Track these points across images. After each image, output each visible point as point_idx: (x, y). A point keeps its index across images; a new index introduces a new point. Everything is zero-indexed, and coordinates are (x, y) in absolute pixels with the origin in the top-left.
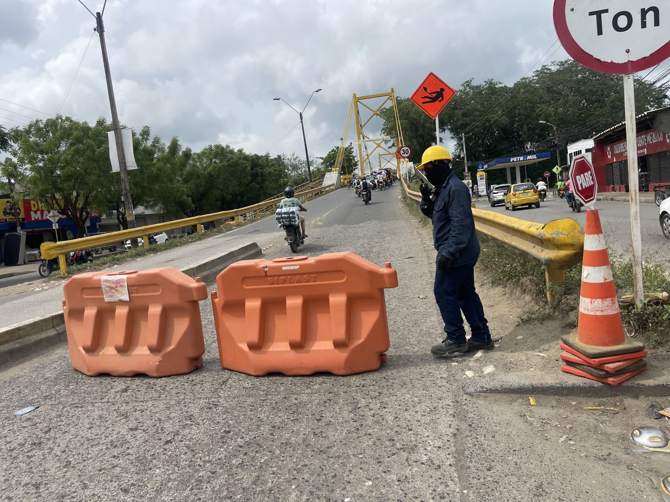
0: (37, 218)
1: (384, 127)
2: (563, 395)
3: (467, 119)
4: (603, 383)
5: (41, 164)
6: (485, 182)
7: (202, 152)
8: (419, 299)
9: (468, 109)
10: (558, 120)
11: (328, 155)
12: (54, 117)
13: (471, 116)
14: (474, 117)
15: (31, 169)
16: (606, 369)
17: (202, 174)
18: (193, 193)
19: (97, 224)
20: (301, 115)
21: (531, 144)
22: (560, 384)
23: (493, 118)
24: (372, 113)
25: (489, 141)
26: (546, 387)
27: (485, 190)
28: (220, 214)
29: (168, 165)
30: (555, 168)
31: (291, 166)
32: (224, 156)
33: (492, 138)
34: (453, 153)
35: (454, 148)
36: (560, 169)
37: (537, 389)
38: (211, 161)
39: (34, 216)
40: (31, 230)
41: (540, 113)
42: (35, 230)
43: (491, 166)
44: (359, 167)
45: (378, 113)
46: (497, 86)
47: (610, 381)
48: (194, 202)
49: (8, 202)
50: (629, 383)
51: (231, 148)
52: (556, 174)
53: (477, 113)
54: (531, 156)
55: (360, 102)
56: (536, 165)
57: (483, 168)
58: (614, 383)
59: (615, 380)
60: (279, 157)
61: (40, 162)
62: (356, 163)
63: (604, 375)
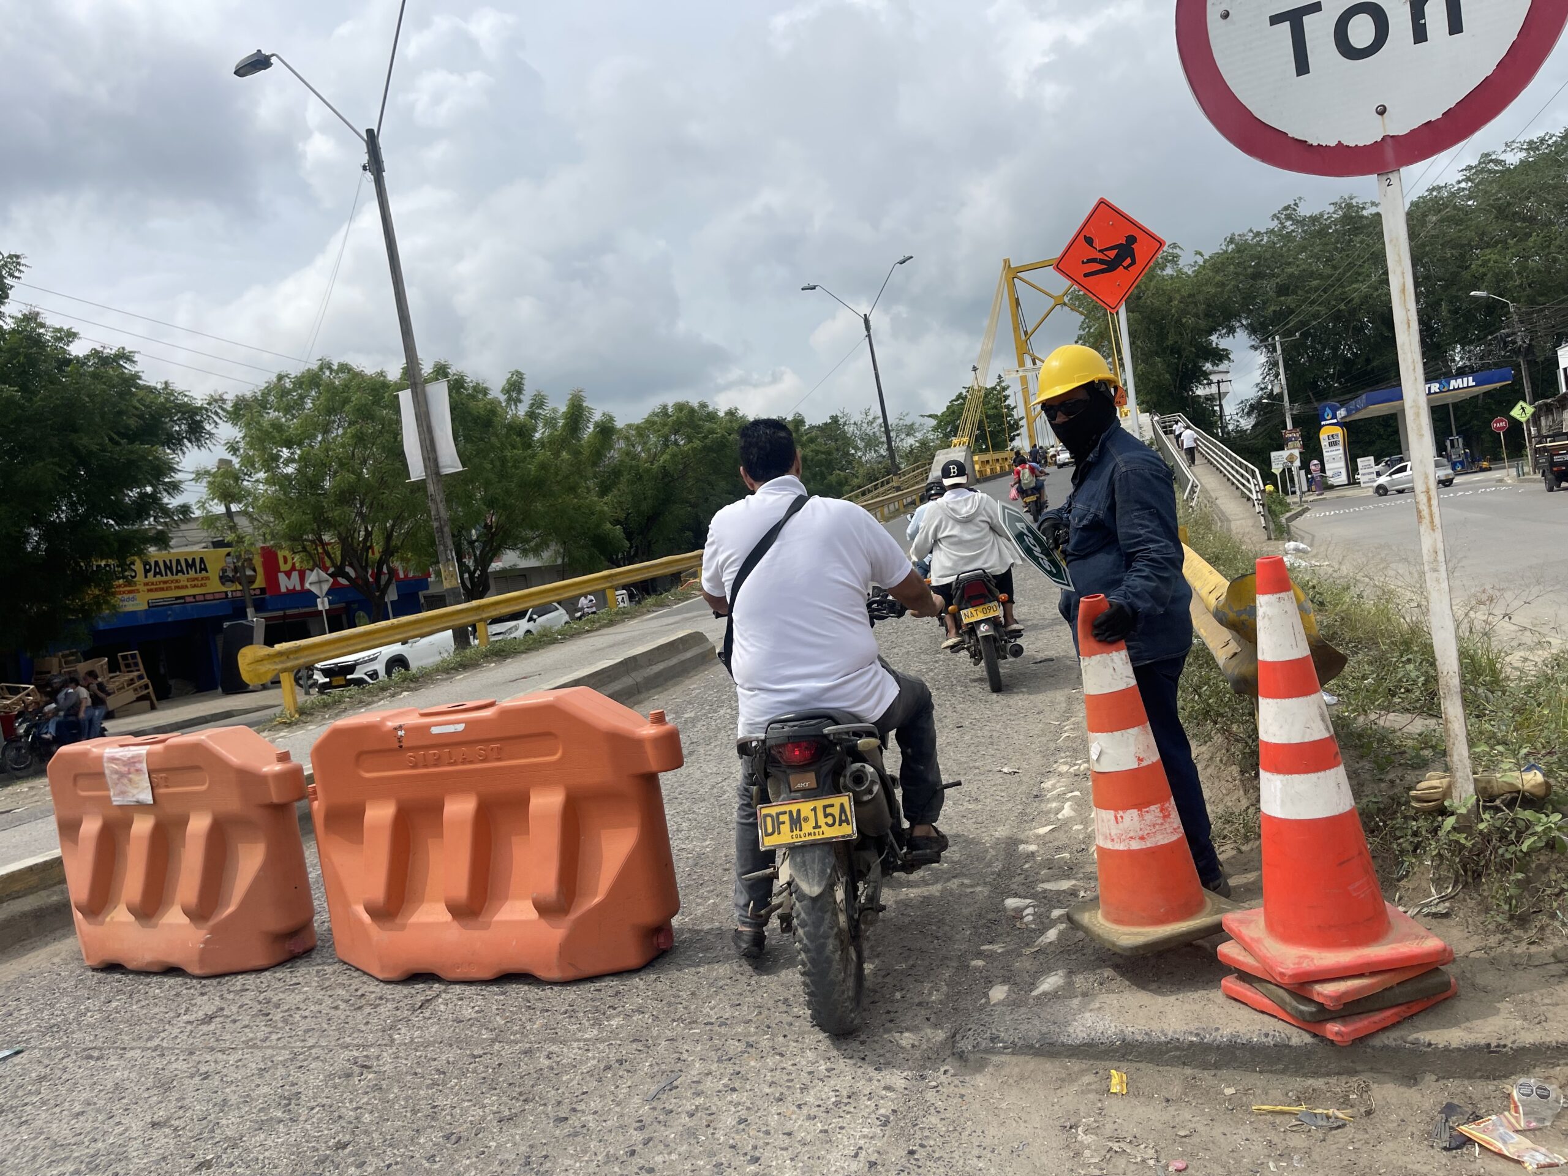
0: (291, 587)
1: (1082, 332)
2: (1205, 1066)
3: (1290, 300)
4: (1315, 1035)
5: (290, 470)
6: (1341, 451)
7: (647, 421)
8: (999, 775)
9: (1291, 275)
10: (1530, 286)
11: (948, 408)
12: (315, 366)
13: (1300, 292)
14: (1307, 292)
15: (267, 482)
16: (1316, 998)
17: (648, 471)
18: (628, 514)
19: (421, 594)
20: (866, 320)
21: (1463, 348)
22: (1197, 1035)
23: (1359, 291)
24: (1052, 302)
25: (1350, 348)
26: (1159, 1044)
27: (1344, 471)
28: (662, 564)
29: (564, 454)
30: (1518, 407)
31: (862, 439)
32: (693, 428)
33: (1358, 342)
34: (1257, 385)
35: (1260, 372)
36: (1530, 410)
37: (1134, 1046)
38: (667, 439)
39: (285, 583)
40: (281, 613)
41: (1481, 270)
42: (289, 612)
43: (1357, 410)
44: (1024, 431)
45: (1066, 299)
46: (1365, 213)
47: (1331, 1032)
48: (629, 536)
49: (228, 554)
50: (1389, 1039)
51: (711, 409)
52: (1521, 423)
53: (1315, 283)
54: (1460, 381)
55: (1020, 279)
56: (1480, 401)
57: (1334, 417)
58: (1339, 1039)
59: (1343, 1029)
60: (835, 419)
61: (286, 464)
62: (1016, 423)
63: (1311, 1013)
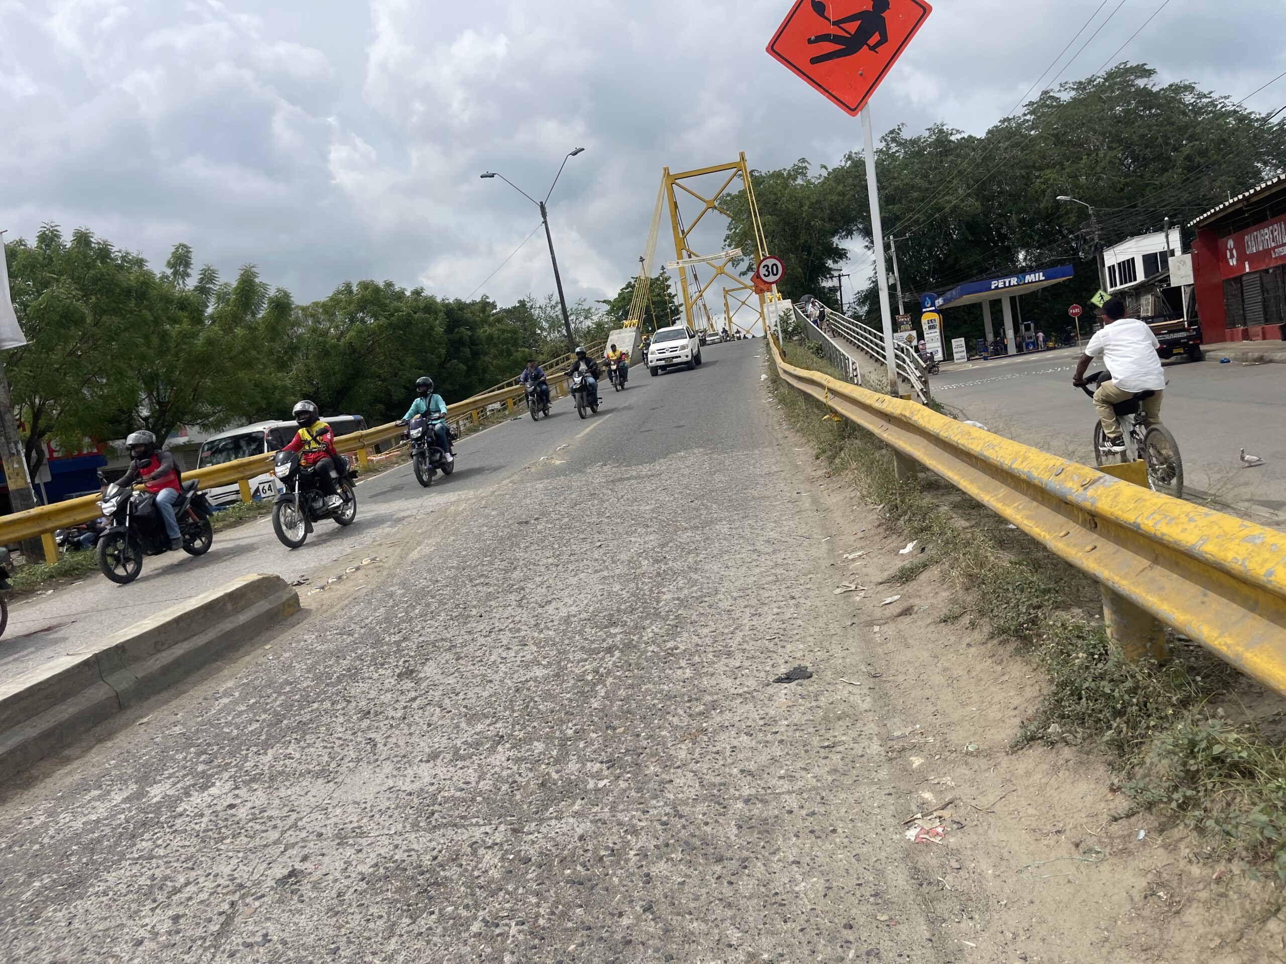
1: (728, 232)
3: (896, 208)
6: (938, 333)
9: (897, 188)
11: (620, 295)
14: (910, 202)
20: (542, 205)
21: (1026, 252)
23: (949, 202)
24: (704, 206)
25: (941, 251)
29: (238, 330)
30: (1098, 295)
31: (547, 321)
32: (379, 306)
33: (948, 245)
38: (353, 317)
41: (1043, 187)
43: (952, 300)
45: (716, 204)
46: (953, 138)
51: (397, 288)
53: (916, 194)
54: (1033, 275)
55: (678, 185)
57: (933, 305)
60: (522, 303)
62: (677, 308)
